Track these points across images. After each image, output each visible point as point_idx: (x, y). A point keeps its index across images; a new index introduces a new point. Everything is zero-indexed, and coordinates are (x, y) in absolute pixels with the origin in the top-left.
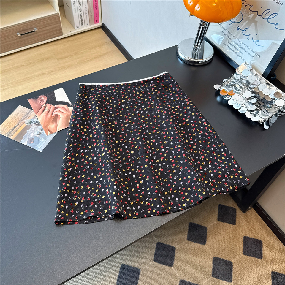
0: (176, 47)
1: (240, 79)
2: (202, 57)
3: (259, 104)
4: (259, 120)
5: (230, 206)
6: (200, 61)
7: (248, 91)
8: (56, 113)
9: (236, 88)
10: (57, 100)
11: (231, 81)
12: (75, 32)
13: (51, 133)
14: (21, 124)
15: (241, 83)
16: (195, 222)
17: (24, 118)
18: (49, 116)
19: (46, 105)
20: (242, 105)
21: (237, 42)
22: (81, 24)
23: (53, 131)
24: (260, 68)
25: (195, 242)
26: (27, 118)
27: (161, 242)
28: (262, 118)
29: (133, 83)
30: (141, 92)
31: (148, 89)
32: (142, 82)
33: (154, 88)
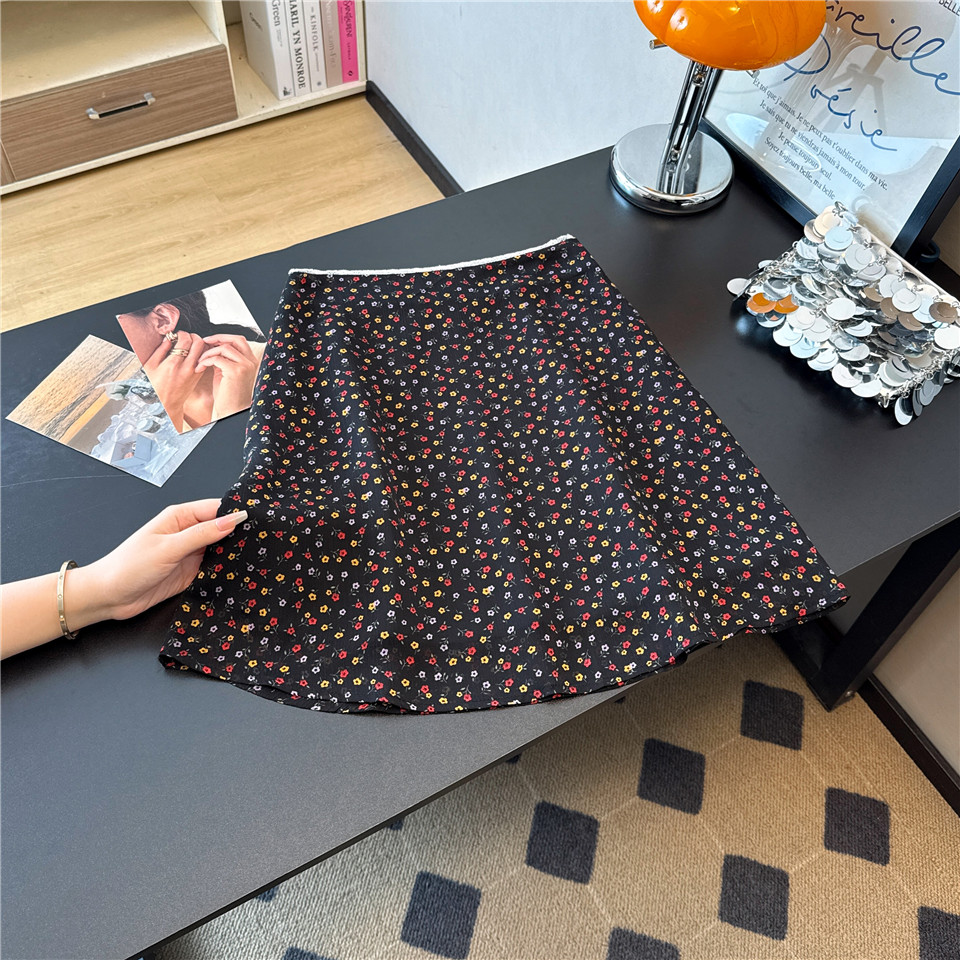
0: (606, 155)
1: (817, 258)
2: (692, 188)
3: (882, 340)
4: (880, 394)
5: (784, 687)
6: (684, 201)
7: (843, 299)
8: (209, 363)
9: (801, 289)
10: (211, 321)
11: (788, 264)
12: (277, 108)
13: (194, 425)
14: (93, 396)
15: (821, 271)
16: (666, 739)
17: (102, 376)
18: (187, 369)
19: (175, 335)
20: (822, 343)
21: (810, 135)
22: (297, 83)
23: (199, 420)
24: (885, 222)
25: (664, 803)
26: (114, 376)
27: (552, 802)
28: (889, 387)
29: (461, 270)
30: (486, 300)
31: (507, 292)
32: (490, 268)
33: (526, 289)
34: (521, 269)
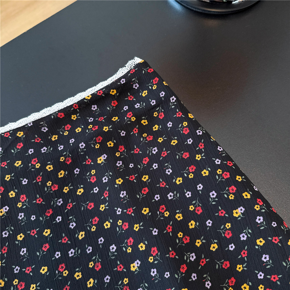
29: (32, 124)
30: (61, 160)
31: (82, 146)
32: (61, 115)
33: (102, 138)
34: (94, 109)
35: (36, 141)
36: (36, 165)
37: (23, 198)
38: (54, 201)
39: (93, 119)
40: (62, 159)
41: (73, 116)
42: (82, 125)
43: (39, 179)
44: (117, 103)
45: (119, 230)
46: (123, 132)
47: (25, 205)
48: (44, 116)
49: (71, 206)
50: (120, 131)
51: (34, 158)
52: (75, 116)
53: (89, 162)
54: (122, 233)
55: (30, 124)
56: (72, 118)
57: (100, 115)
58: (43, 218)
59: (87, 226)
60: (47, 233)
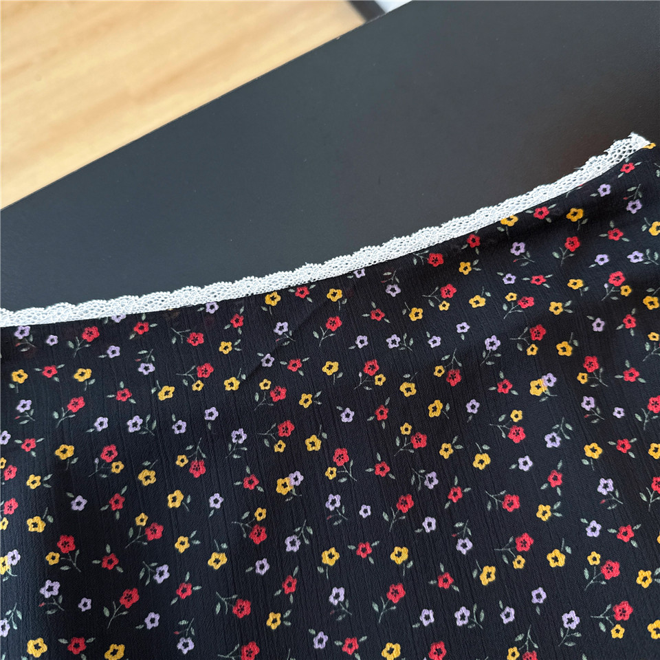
29: (363, 274)
30: (436, 373)
31: (492, 344)
32: (436, 260)
33: (544, 332)
34: (517, 253)
35: (374, 317)
36: (377, 377)
37: (341, 456)
38: (416, 476)
39: (514, 278)
40: (439, 371)
41: (463, 265)
42: (486, 291)
43: (382, 414)
44: (578, 244)
45: (591, 578)
46: (598, 320)
47: (346, 475)
48: (393, 258)
49: (460, 496)
50: (591, 318)
51: (370, 360)
52: (469, 264)
53: (505, 386)
54: (597, 585)
55: (359, 272)
56: (461, 270)
57: (533, 270)
58: (390, 516)
59: (501, 553)
60: (400, 555)
